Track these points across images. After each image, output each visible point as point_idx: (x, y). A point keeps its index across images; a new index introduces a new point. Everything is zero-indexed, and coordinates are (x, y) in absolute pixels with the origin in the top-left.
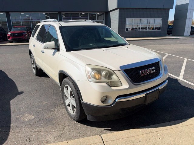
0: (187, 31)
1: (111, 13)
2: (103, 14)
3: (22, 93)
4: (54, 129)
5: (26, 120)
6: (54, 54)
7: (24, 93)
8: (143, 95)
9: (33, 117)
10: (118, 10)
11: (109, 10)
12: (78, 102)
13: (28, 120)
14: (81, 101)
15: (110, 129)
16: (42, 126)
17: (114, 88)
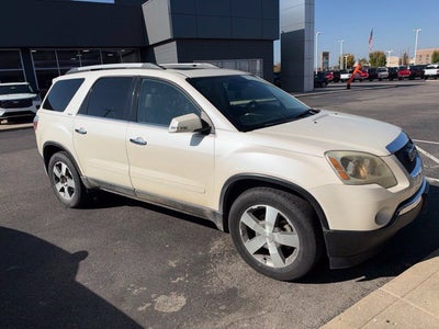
0: (309, 83)
1: (155, 49)
3: (83, 255)
5: (173, 310)
6: (195, 142)
9: (182, 300)
10: (175, 43)
11: (150, 44)
13: (178, 308)
14: (324, 229)
15: (364, 277)
16: (228, 312)
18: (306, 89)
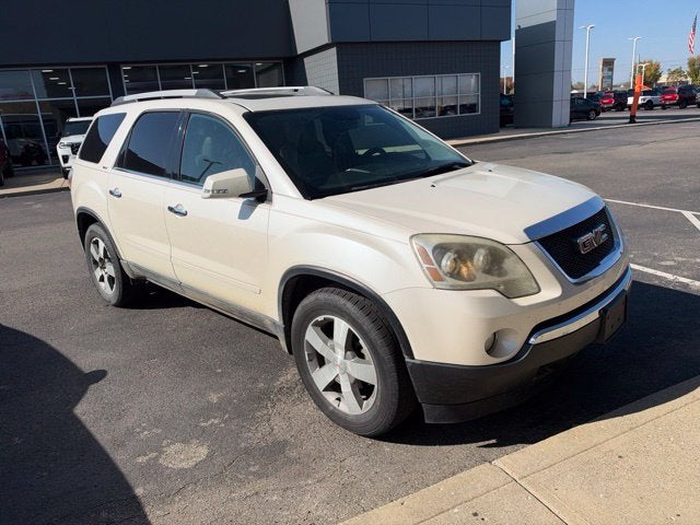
0: (561, 112)
1: (305, 60)
2: (275, 65)
3: (99, 375)
4: (308, 476)
5: (184, 465)
7: (109, 376)
8: (593, 315)
9: (203, 452)
10: (334, 50)
11: (299, 52)
12: (390, 365)
13: (192, 463)
14: (407, 359)
15: (494, 441)
16: (258, 476)
17: (522, 302)
18: (556, 121)
